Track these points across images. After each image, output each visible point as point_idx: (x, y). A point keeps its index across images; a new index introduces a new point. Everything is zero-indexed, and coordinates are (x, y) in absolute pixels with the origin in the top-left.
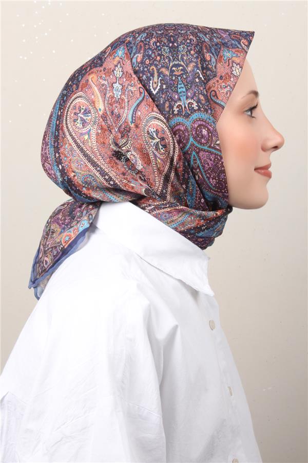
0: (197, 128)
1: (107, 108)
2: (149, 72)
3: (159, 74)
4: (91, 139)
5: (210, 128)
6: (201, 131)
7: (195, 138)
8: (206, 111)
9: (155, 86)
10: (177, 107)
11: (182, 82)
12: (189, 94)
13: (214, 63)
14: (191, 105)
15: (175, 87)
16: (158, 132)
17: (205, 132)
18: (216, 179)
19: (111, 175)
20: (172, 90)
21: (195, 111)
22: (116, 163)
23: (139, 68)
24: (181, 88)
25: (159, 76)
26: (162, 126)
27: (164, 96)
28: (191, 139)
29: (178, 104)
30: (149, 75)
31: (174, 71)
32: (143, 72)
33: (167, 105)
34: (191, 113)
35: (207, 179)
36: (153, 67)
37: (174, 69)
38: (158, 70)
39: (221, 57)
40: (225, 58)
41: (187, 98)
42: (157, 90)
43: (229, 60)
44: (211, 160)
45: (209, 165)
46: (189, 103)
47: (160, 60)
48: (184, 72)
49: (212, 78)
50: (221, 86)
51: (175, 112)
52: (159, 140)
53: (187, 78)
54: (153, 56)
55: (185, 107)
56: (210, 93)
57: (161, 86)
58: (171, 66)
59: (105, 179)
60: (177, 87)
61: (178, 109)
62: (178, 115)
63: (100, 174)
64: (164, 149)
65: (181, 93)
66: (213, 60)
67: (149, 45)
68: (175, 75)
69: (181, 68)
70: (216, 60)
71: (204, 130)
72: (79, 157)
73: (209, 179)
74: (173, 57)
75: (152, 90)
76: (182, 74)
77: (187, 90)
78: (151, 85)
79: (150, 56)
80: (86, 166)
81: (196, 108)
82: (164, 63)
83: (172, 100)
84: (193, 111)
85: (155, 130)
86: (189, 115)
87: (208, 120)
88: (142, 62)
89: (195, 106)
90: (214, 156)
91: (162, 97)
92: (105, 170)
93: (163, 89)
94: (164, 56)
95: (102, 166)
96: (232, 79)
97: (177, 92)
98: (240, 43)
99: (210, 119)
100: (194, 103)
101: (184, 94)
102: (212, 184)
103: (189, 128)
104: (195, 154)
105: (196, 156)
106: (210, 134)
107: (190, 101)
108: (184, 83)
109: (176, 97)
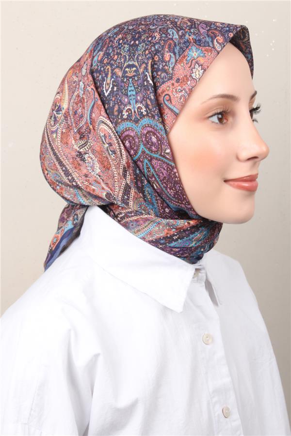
0: (146, 135)
1: (71, 108)
2: (105, 72)
3: (113, 74)
4: (57, 138)
5: (159, 135)
6: (151, 138)
7: (144, 145)
8: (153, 117)
9: (107, 87)
10: (127, 111)
11: (133, 84)
12: (139, 98)
13: (172, 63)
14: (140, 109)
15: (125, 90)
16: (106, 137)
17: (154, 139)
18: (173, 190)
19: (74, 176)
20: (122, 93)
21: (144, 116)
22: (79, 164)
23: (98, 67)
24: (132, 92)
25: (112, 77)
26: (108, 131)
27: (113, 99)
28: (142, 147)
29: (128, 107)
30: (104, 75)
31: (126, 72)
32: (100, 72)
33: (116, 108)
34: (141, 118)
35: (164, 189)
36: (108, 67)
37: (127, 69)
38: (112, 70)
39: (184, 57)
40: (190, 58)
41: (137, 102)
42: (108, 92)
43: (193, 60)
44: (164, 169)
45: (163, 174)
46: (139, 108)
47: (116, 60)
48: (137, 73)
49: (167, 81)
50: (176, 90)
51: (124, 117)
52: (108, 145)
53: (138, 80)
54: (112, 55)
55: (135, 112)
56: (164, 97)
57: (113, 88)
58: (125, 66)
59: (68, 179)
60: (127, 90)
61: (127, 114)
62: (127, 119)
63: (64, 174)
64: (114, 155)
65: (130, 96)
66: (173, 60)
67: (113, 42)
68: (127, 77)
69: (134, 69)
70: (176, 61)
71: (153, 137)
72: (50, 155)
73: (166, 189)
74: (129, 56)
75: (105, 92)
76: (134, 76)
77: (136, 93)
78: (104, 86)
79: (110, 54)
80: (55, 165)
81: (145, 113)
82: (119, 63)
83: (122, 103)
84: (142, 116)
85: (103, 134)
86: (139, 120)
87: (156, 127)
88: (101, 61)
89: (143, 111)
90: (166, 165)
91: (112, 100)
92: (70, 170)
93: (114, 91)
94: (121, 54)
95: (67, 166)
96: (189, 83)
97: (127, 95)
98: (212, 42)
99: (157, 126)
100: (143, 107)
101: (134, 97)
102: (170, 194)
103: (139, 134)
104: (148, 162)
105: (149, 164)
106: (159, 142)
107: (139, 105)
108: (134, 86)
109: (126, 100)
